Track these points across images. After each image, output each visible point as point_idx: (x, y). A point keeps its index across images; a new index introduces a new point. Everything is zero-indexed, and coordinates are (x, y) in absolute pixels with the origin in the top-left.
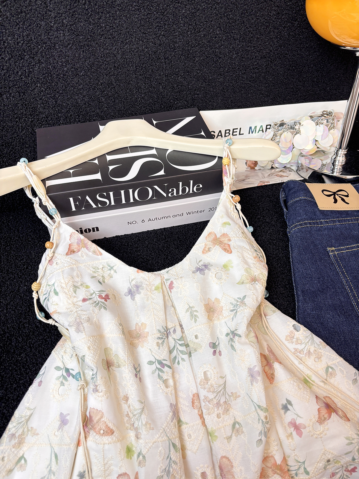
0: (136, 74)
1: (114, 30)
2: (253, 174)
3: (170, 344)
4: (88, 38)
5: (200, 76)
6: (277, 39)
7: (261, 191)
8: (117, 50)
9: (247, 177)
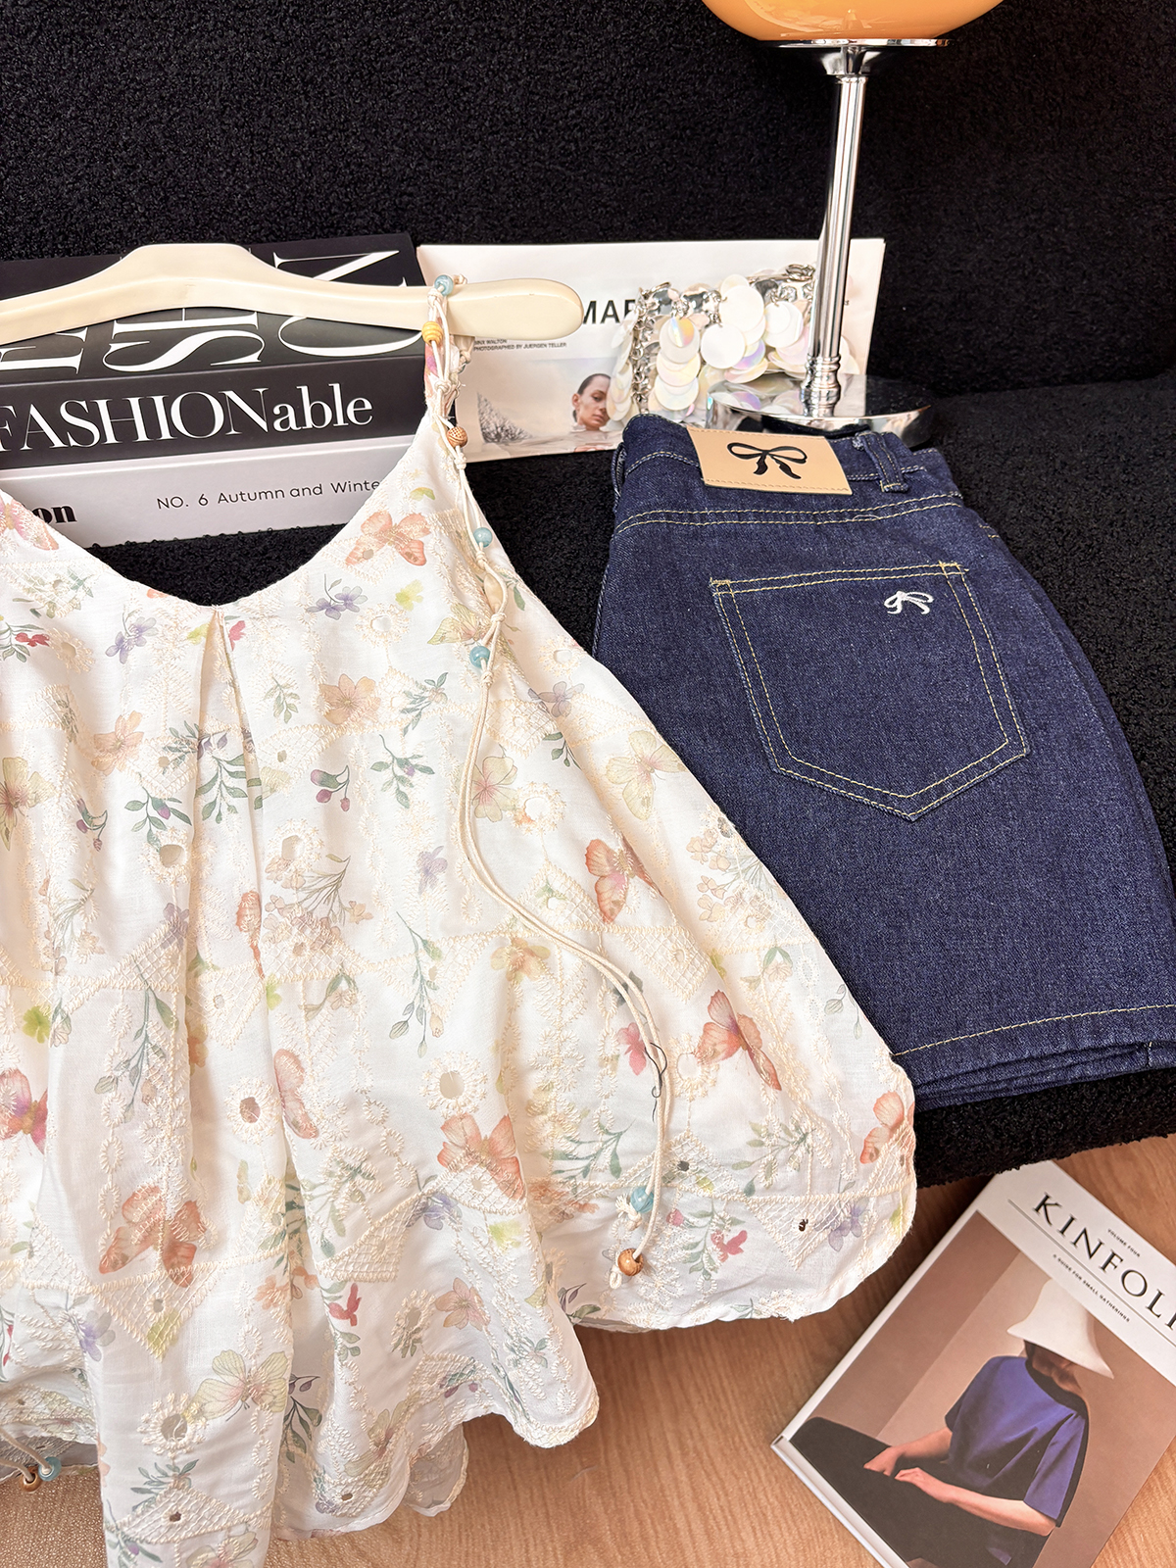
0: (223, 123)
3: (203, 772)
4: (84, 16)
5: (412, 139)
6: (629, 45)
8: (167, 50)
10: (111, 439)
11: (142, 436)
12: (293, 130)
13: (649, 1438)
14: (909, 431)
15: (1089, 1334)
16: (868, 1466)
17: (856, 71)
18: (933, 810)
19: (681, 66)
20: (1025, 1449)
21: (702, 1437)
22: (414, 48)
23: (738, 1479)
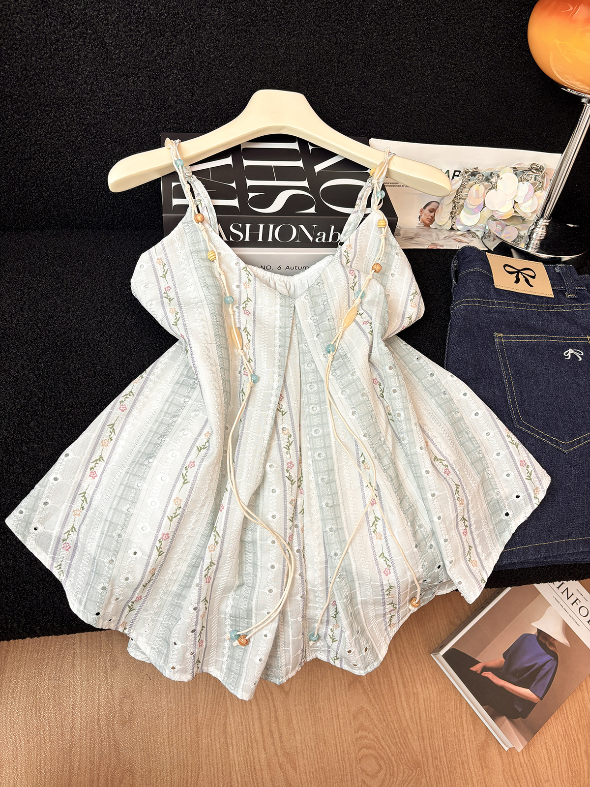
1: (282, 16)
2: (426, 233)
4: (248, 22)
5: (380, 91)
6: (487, 59)
7: (431, 256)
8: (282, 41)
9: (417, 235)
10: (247, 239)
11: (260, 239)
12: (328, 82)
14: (576, 261)
15: (563, 629)
16: (471, 669)
18: (575, 450)
20: (532, 670)
21: (404, 647)
22: (391, 51)
23: (417, 665)
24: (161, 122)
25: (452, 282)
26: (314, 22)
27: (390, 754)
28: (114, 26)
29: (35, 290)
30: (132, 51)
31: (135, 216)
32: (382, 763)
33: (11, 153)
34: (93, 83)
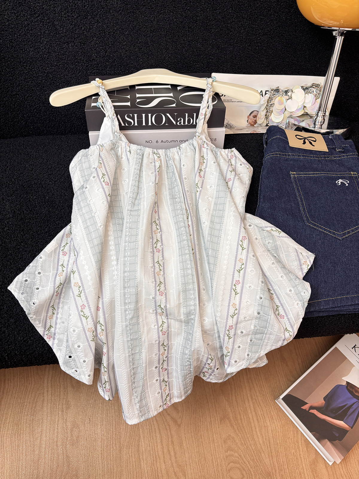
0: (166, 38)
4: (134, 7)
5: (215, 44)
8: (154, 17)
9: (245, 128)
10: (136, 124)
11: (144, 124)
12: (184, 40)
13: (243, 395)
14: (343, 134)
16: (302, 408)
17: (341, 35)
18: (346, 237)
19: (290, 27)
20: (344, 408)
21: (257, 396)
22: (219, 20)
23: (266, 408)
24: (89, 69)
25: (264, 147)
26: (172, 5)
27: (250, 467)
28: (59, 14)
29: (14, 161)
30: (70, 28)
31: (78, 127)
32: (244, 473)
33: (5, 91)
34: (49, 48)
